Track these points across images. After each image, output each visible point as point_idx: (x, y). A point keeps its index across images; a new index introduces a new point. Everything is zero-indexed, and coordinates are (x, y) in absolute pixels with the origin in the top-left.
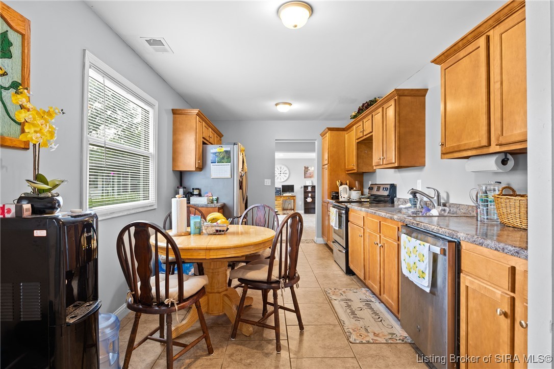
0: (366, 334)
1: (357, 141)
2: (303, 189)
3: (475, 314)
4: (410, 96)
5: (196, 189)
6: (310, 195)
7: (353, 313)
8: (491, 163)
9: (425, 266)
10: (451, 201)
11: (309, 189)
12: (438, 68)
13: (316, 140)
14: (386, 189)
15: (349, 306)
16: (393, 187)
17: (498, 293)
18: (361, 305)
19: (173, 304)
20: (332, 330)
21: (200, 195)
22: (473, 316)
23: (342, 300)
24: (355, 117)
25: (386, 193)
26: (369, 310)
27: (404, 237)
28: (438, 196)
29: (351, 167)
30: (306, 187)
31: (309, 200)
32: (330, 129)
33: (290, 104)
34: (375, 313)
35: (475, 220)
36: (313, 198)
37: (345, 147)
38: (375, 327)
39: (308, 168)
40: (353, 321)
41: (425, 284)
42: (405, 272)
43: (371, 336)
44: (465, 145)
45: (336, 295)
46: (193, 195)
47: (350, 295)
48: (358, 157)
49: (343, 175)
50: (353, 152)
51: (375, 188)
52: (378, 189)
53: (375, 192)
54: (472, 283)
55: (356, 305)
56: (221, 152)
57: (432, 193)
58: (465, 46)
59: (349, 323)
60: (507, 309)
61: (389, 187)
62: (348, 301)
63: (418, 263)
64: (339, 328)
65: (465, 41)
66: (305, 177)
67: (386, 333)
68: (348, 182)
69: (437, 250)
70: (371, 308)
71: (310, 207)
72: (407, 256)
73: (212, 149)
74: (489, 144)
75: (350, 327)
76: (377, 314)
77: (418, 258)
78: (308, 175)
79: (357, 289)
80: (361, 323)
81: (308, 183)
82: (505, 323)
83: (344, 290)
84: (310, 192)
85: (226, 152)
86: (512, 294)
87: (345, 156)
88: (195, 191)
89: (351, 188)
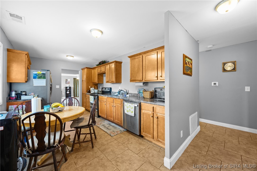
0: (114, 133)
1: (98, 73)
2: (65, 88)
3: (145, 118)
4: (118, 63)
5: (24, 92)
6: (68, 90)
7: (107, 128)
8: (141, 84)
9: (133, 110)
10: (129, 92)
11: (68, 88)
12: (129, 59)
13: (79, 71)
14: (109, 89)
15: (105, 127)
16: (111, 88)
17: (150, 112)
18: (108, 125)
19: (57, 145)
20: (105, 135)
21: (26, 95)
22: (145, 119)
23: (102, 126)
24: (98, 65)
25: (109, 90)
26: (111, 126)
27: (125, 103)
28: (127, 91)
29: (95, 81)
30: (66, 88)
31: (68, 92)
32: (87, 68)
33: (73, 57)
34: (113, 126)
35: (138, 97)
36: (70, 92)
37: (92, 75)
38: (115, 130)
39: (67, 80)
40: (109, 130)
41: (133, 115)
42: (126, 112)
43: (116, 132)
44: (137, 79)
45: (99, 125)
46: (22, 95)
47: (103, 123)
48: (98, 78)
49: (91, 84)
50: (96, 76)
51: (104, 89)
52: (105, 89)
53: (104, 90)
54: (144, 112)
55: (107, 126)
56: (39, 74)
57: (125, 91)
58: (137, 56)
59: (108, 132)
60: (152, 115)
61: (110, 88)
62: (103, 125)
63: (131, 109)
64: (106, 134)
65: (137, 55)
66: (66, 84)
67: (119, 131)
68: (93, 86)
69: (136, 105)
70: (111, 125)
71: (68, 95)
72: (127, 108)
73: (34, 72)
74: (143, 80)
75: (109, 132)
76: (114, 127)
77: (131, 108)
78: (67, 82)
79: (104, 121)
80: (111, 131)
81: (68, 86)
82: (152, 118)
83: (100, 122)
84: (68, 89)
85: (43, 74)
86: (153, 112)
87: (92, 78)
88: (23, 93)
89: (95, 89)
